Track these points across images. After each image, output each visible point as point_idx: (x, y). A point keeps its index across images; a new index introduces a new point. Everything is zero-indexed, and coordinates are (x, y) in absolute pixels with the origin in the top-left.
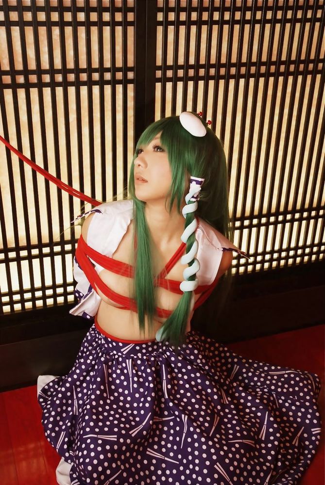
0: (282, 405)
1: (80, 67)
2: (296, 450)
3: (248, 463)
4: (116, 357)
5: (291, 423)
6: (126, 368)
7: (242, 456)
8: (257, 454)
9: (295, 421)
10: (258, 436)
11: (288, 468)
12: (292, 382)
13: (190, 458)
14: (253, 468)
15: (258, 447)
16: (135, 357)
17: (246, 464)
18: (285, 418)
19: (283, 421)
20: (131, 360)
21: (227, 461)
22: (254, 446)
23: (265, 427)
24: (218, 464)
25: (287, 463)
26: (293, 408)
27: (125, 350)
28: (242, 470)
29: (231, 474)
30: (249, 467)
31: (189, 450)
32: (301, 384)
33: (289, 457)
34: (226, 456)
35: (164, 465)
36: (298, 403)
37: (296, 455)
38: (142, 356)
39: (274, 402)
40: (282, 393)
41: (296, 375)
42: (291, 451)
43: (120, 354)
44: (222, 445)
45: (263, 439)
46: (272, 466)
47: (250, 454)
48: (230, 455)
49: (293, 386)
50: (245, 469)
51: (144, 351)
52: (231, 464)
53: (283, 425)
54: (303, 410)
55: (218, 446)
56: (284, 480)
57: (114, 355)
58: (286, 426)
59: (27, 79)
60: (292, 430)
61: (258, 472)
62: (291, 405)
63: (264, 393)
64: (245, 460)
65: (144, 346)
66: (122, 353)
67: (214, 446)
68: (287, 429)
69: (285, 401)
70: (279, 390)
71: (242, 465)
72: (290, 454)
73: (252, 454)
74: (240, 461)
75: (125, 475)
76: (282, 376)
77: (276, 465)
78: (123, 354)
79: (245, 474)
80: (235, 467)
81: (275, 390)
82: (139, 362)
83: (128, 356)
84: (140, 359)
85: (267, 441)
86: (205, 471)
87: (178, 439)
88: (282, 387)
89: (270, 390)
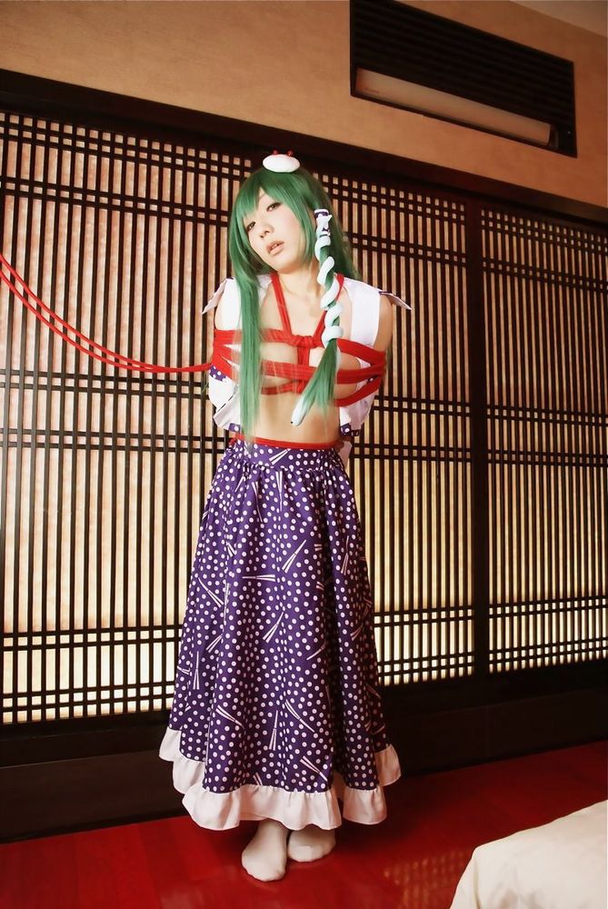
4: (263, 468)
6: (275, 481)
16: (286, 470)
20: (281, 473)
27: (275, 459)
38: (294, 470)
43: (267, 465)
51: (298, 463)
57: (261, 466)
65: (299, 456)
66: (270, 463)
78: (271, 465)
82: (290, 476)
83: (277, 468)
84: (292, 473)
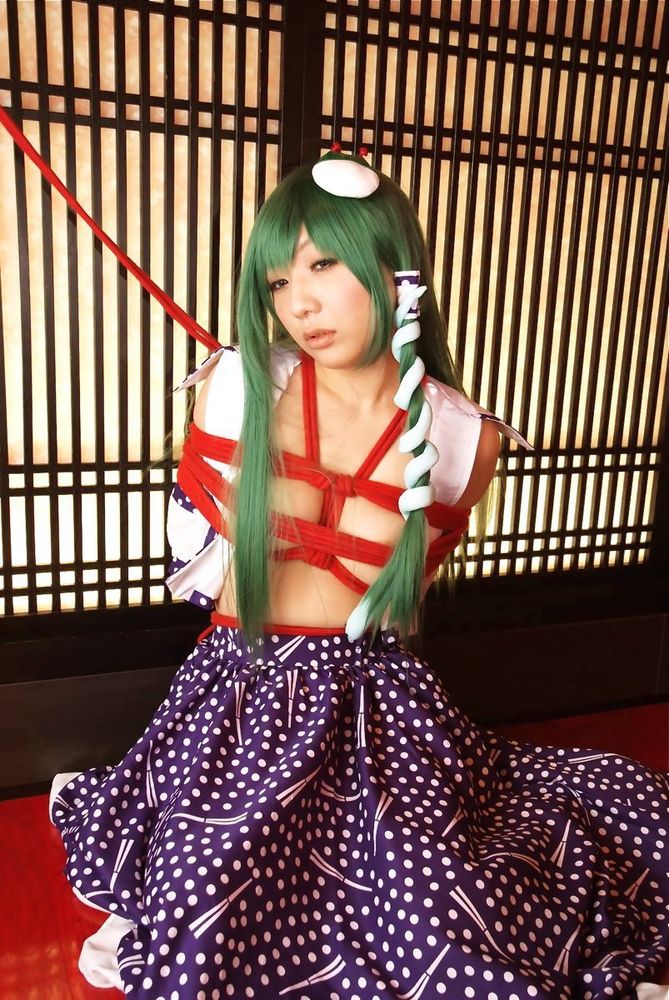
0: (599, 822)
4: (264, 667)
9: (629, 856)
12: (619, 775)
15: (548, 875)
16: (306, 668)
22: (539, 871)
23: (562, 846)
24: (458, 888)
26: (624, 827)
27: (285, 652)
28: (513, 911)
29: (490, 916)
30: (528, 908)
32: (639, 778)
35: (341, 894)
36: (633, 815)
38: (320, 666)
39: (580, 811)
40: (597, 793)
41: (627, 762)
43: (271, 664)
45: (560, 864)
46: (581, 916)
47: (531, 883)
49: (621, 782)
51: (324, 656)
54: (645, 830)
57: (258, 667)
61: (548, 924)
62: (617, 819)
64: (519, 889)
65: (325, 643)
66: (276, 659)
69: (604, 811)
70: (591, 785)
71: (514, 903)
73: (536, 882)
75: (259, 890)
76: (597, 763)
78: (278, 662)
80: (498, 902)
82: (313, 676)
84: (315, 672)
85: (569, 867)
86: (428, 903)
88: (598, 782)
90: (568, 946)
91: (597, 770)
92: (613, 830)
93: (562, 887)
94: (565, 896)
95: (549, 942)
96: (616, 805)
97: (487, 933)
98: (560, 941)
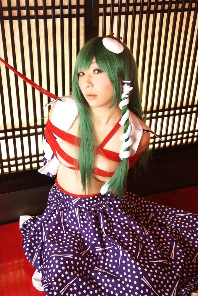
0: (185, 237)
1: (47, 5)
2: (195, 266)
3: (164, 275)
4: (69, 205)
5: (191, 248)
7: (159, 271)
8: (169, 268)
9: (194, 247)
10: (169, 257)
11: (190, 278)
12: (191, 221)
13: (125, 274)
14: (167, 278)
15: (170, 264)
16: (81, 207)
17: (162, 276)
18: (187, 245)
19: (185, 247)
20: (78, 208)
21: (149, 275)
22: (167, 263)
23: (173, 252)
24: (143, 277)
25: (189, 274)
26: (192, 238)
28: (160, 280)
29: (153, 283)
30: (164, 278)
31: (124, 268)
32: (197, 222)
33: (191, 270)
34: (149, 271)
35: (106, 276)
36: (195, 235)
37: (195, 269)
38: (86, 206)
39: (179, 235)
40: (184, 228)
41: (194, 216)
42: (191, 266)
43: (71, 204)
44: (145, 265)
45: (173, 258)
46: (180, 276)
47: (165, 269)
48: (151, 271)
49: (192, 224)
50: (162, 279)
51: (87, 203)
52: (152, 276)
53: (185, 249)
55: (142, 265)
56: (188, 285)
57: (67, 204)
58: (188, 250)
59: (10, 13)
60: (192, 253)
61: (170, 281)
62: (190, 236)
63: (172, 229)
64: (161, 273)
65: (87, 199)
67: (140, 266)
68: (188, 252)
69: (186, 234)
70: (183, 226)
71: (160, 277)
72: (191, 268)
73: (166, 269)
74: (158, 274)
76: (184, 217)
77: (182, 276)
79: (162, 282)
80: (155, 279)
81: (180, 227)
83: (76, 206)
84: (84, 209)
85: (176, 259)
86: (135, 282)
87: (116, 261)
88: (185, 225)
89: (176, 227)
90: (176, 286)
91: (185, 220)
92: (189, 239)
93: (174, 266)
94: (175, 270)
95: (170, 286)
96: (190, 232)
97: (152, 289)
98: (173, 285)
